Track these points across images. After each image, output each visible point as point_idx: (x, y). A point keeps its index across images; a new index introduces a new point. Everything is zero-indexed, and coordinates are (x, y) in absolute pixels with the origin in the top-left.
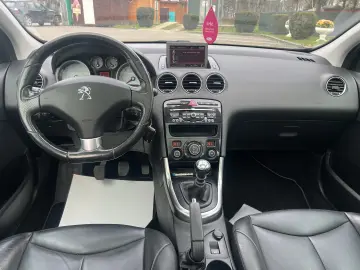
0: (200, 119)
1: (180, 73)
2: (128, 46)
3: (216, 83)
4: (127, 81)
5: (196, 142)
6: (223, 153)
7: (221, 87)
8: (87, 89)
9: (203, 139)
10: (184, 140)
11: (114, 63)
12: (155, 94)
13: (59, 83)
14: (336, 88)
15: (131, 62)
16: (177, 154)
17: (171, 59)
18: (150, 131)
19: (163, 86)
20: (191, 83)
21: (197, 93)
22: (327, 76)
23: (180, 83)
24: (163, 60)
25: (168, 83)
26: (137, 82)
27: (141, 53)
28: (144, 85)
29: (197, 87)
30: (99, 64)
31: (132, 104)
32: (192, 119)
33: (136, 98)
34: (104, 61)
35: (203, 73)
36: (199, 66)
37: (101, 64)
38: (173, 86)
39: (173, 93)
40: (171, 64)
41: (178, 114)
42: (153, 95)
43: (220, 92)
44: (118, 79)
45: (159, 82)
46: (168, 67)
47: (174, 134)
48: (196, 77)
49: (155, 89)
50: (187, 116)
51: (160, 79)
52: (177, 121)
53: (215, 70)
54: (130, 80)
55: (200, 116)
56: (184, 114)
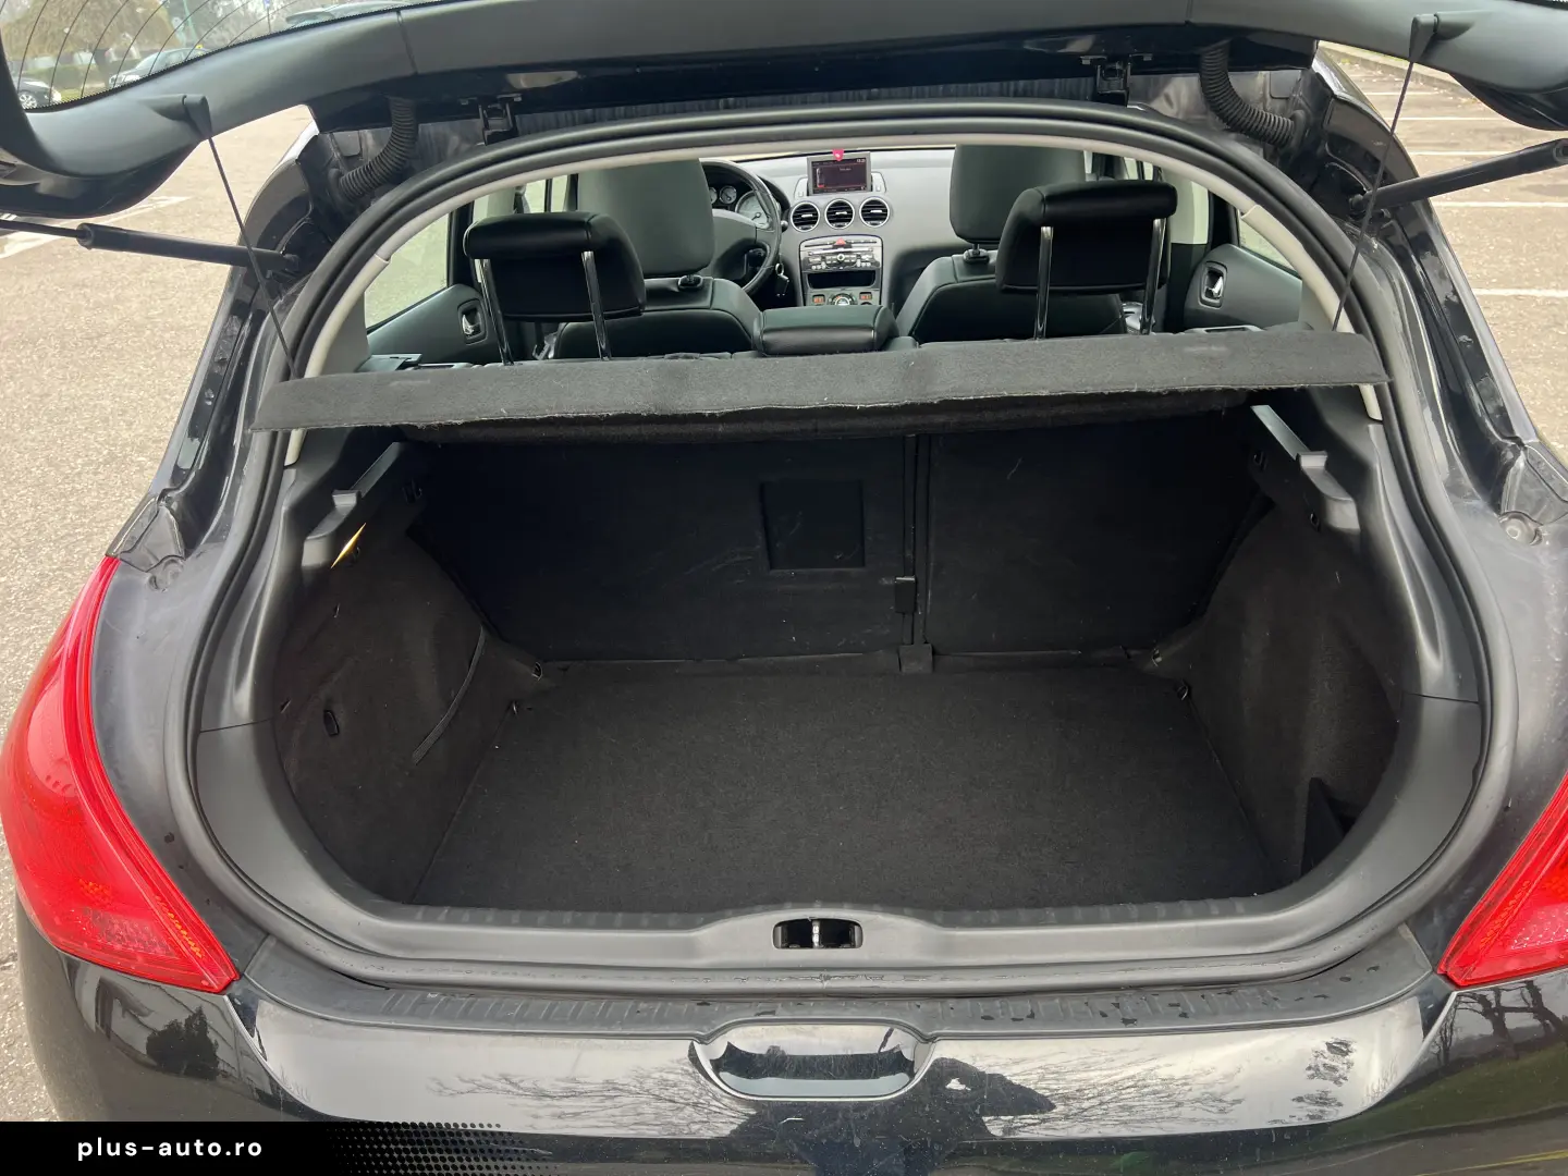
0: (851, 264)
1: (822, 202)
2: (740, 166)
3: (875, 212)
4: (752, 217)
5: (844, 295)
7: (882, 217)
9: (854, 291)
10: (828, 292)
11: (732, 193)
12: (784, 229)
15: (758, 194)
17: (815, 181)
18: (781, 279)
19: (800, 222)
20: (839, 214)
21: (848, 227)
23: (823, 216)
24: (803, 184)
25: (805, 217)
26: (764, 219)
27: (766, 179)
28: (770, 220)
29: (847, 219)
31: (755, 244)
32: (840, 263)
33: (760, 237)
34: (718, 193)
35: (856, 200)
36: (859, 189)
38: (813, 221)
39: (813, 230)
40: (815, 189)
41: (819, 259)
42: (780, 230)
43: (881, 223)
44: (738, 212)
45: (794, 217)
46: (808, 195)
47: (815, 286)
48: (846, 204)
49: (784, 222)
50: (832, 260)
51: (796, 212)
52: (819, 267)
53: (877, 194)
54: (756, 217)
55: (850, 259)
56: (828, 258)
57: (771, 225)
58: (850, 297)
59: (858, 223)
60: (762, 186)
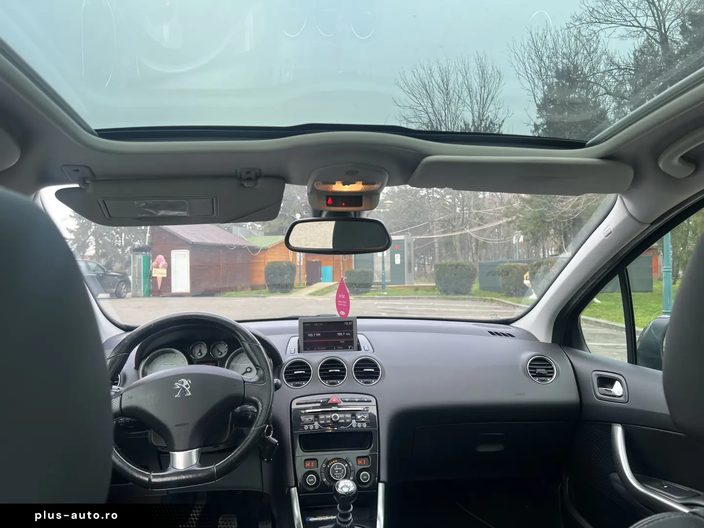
0: (346, 424)
1: (316, 359)
3: (367, 371)
4: (242, 372)
5: (339, 460)
6: (383, 476)
7: (375, 375)
8: (186, 382)
9: (351, 455)
10: (322, 456)
11: (223, 349)
12: (277, 387)
13: (142, 379)
14: (543, 371)
15: (247, 345)
16: (311, 480)
17: (306, 339)
18: (270, 442)
19: (291, 377)
20: (332, 372)
21: (341, 384)
22: (527, 356)
23: (315, 372)
24: (294, 342)
25: (298, 374)
26: (254, 373)
27: (254, 333)
28: (261, 372)
29: (340, 376)
30: (201, 351)
32: (336, 423)
33: (250, 392)
34: (209, 348)
35: (348, 358)
37: (205, 352)
38: (305, 377)
39: (306, 388)
40: (307, 345)
41: (312, 418)
42: (273, 388)
43: (374, 382)
44: (228, 367)
45: (285, 373)
46: (299, 352)
47: (306, 448)
48: (339, 362)
49: (276, 380)
50: (325, 419)
51: (287, 369)
52: (311, 427)
53: (366, 352)
54: (246, 372)
55: (345, 418)
56: (322, 417)
57: (262, 379)
58: (345, 461)
59: (350, 381)
60: (254, 342)
